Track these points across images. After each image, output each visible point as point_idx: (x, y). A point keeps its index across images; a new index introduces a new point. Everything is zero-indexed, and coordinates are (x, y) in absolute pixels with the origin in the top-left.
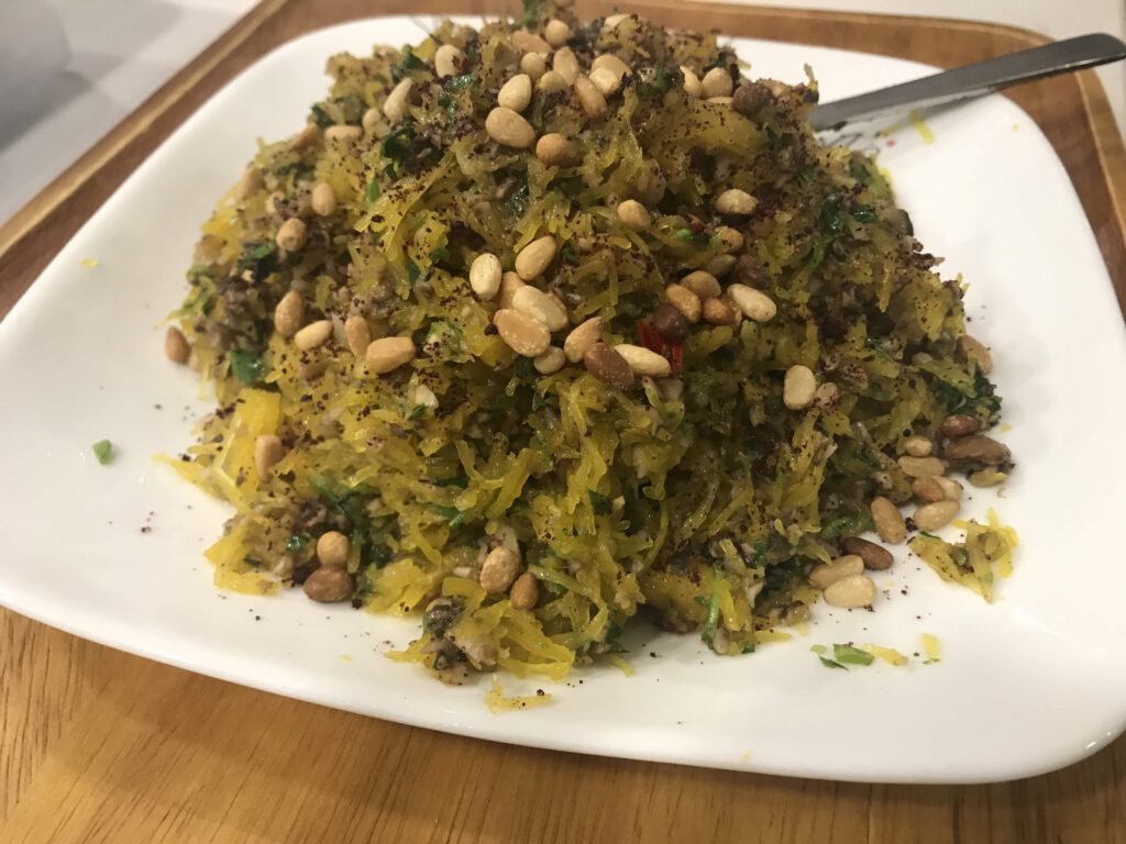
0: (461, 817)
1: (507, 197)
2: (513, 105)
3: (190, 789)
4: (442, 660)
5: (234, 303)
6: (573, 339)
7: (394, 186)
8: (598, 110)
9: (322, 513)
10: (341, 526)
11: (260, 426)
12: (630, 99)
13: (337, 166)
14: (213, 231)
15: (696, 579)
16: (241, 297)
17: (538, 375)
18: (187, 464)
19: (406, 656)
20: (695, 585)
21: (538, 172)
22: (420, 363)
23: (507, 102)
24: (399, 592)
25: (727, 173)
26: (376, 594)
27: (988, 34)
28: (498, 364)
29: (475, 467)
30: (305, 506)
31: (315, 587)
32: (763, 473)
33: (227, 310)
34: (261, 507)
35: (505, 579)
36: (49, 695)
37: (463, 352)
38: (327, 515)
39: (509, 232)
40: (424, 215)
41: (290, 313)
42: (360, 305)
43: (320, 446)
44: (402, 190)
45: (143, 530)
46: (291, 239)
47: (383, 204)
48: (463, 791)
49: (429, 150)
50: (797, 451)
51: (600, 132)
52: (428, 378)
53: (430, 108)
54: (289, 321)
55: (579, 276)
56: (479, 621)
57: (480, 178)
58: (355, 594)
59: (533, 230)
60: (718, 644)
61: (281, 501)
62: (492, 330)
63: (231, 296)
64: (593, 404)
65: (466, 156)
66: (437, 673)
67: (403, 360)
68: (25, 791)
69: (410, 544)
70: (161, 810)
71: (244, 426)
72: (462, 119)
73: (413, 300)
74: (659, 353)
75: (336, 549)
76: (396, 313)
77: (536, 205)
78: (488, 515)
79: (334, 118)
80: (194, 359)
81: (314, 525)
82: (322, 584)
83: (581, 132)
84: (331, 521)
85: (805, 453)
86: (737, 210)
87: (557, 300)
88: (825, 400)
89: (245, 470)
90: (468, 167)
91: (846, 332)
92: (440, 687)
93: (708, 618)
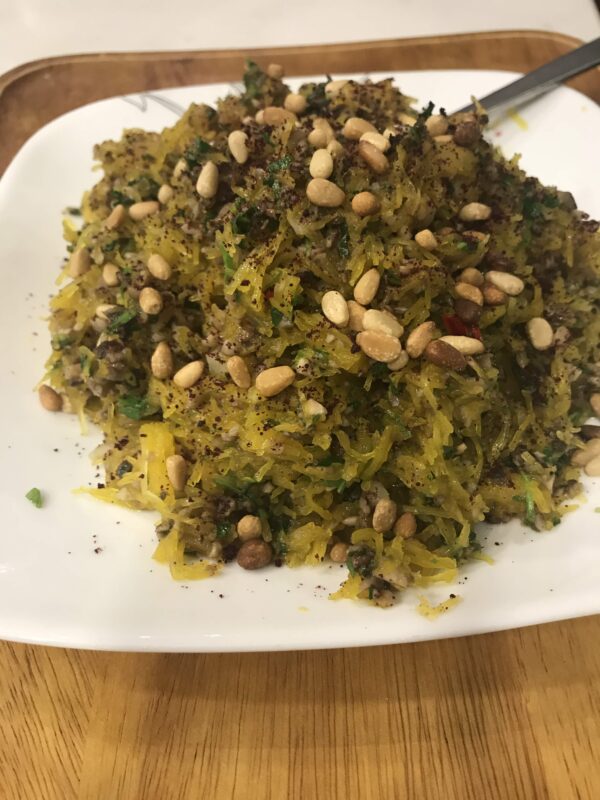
0: (402, 691)
1: (334, 244)
2: (325, 175)
3: (204, 730)
4: (375, 592)
5: (115, 363)
6: (412, 341)
7: (251, 255)
8: (385, 166)
9: (232, 504)
10: (249, 510)
11: (163, 451)
12: (401, 153)
13: (163, 238)
14: (60, 304)
15: (511, 485)
16: (119, 356)
17: (390, 371)
18: (102, 490)
19: (342, 594)
20: (512, 489)
21: (355, 223)
22: (301, 384)
23: (320, 174)
24: (309, 547)
25: (461, 191)
26: (293, 552)
27: (523, 39)
28: (360, 371)
29: (352, 447)
30: (217, 502)
31: (248, 560)
32: (540, 400)
33: (110, 368)
34: (184, 510)
35: (392, 521)
36: (66, 692)
37: (331, 368)
38: (236, 504)
39: (343, 271)
40: (277, 273)
41: (164, 361)
42: (233, 347)
43: (222, 456)
44: (257, 257)
45: (96, 551)
46: (155, 306)
47: (246, 269)
48: (396, 673)
49: (267, 221)
50: (558, 380)
51: (386, 182)
52: (310, 393)
53: (256, 187)
54: (165, 367)
55: (402, 294)
56: (391, 558)
57: (313, 235)
58: (276, 557)
59: (360, 267)
60: (539, 524)
61: (198, 502)
62: (356, 349)
63: (111, 356)
64: (438, 385)
65: (298, 221)
66: (372, 602)
67: (288, 384)
68: (81, 771)
69: (305, 511)
70: (190, 752)
71: (152, 453)
72: (287, 192)
73: (276, 335)
74: (473, 337)
75: (254, 528)
76: (262, 348)
77: (358, 248)
78: (363, 478)
79: (131, 197)
80: (67, 404)
81: (231, 514)
82: (253, 556)
83: (371, 184)
84: (240, 508)
85: (563, 381)
86: (478, 218)
87: (390, 314)
88: (563, 339)
89: (165, 488)
90: (301, 229)
91: (552, 286)
92: (378, 612)
93: (527, 508)
